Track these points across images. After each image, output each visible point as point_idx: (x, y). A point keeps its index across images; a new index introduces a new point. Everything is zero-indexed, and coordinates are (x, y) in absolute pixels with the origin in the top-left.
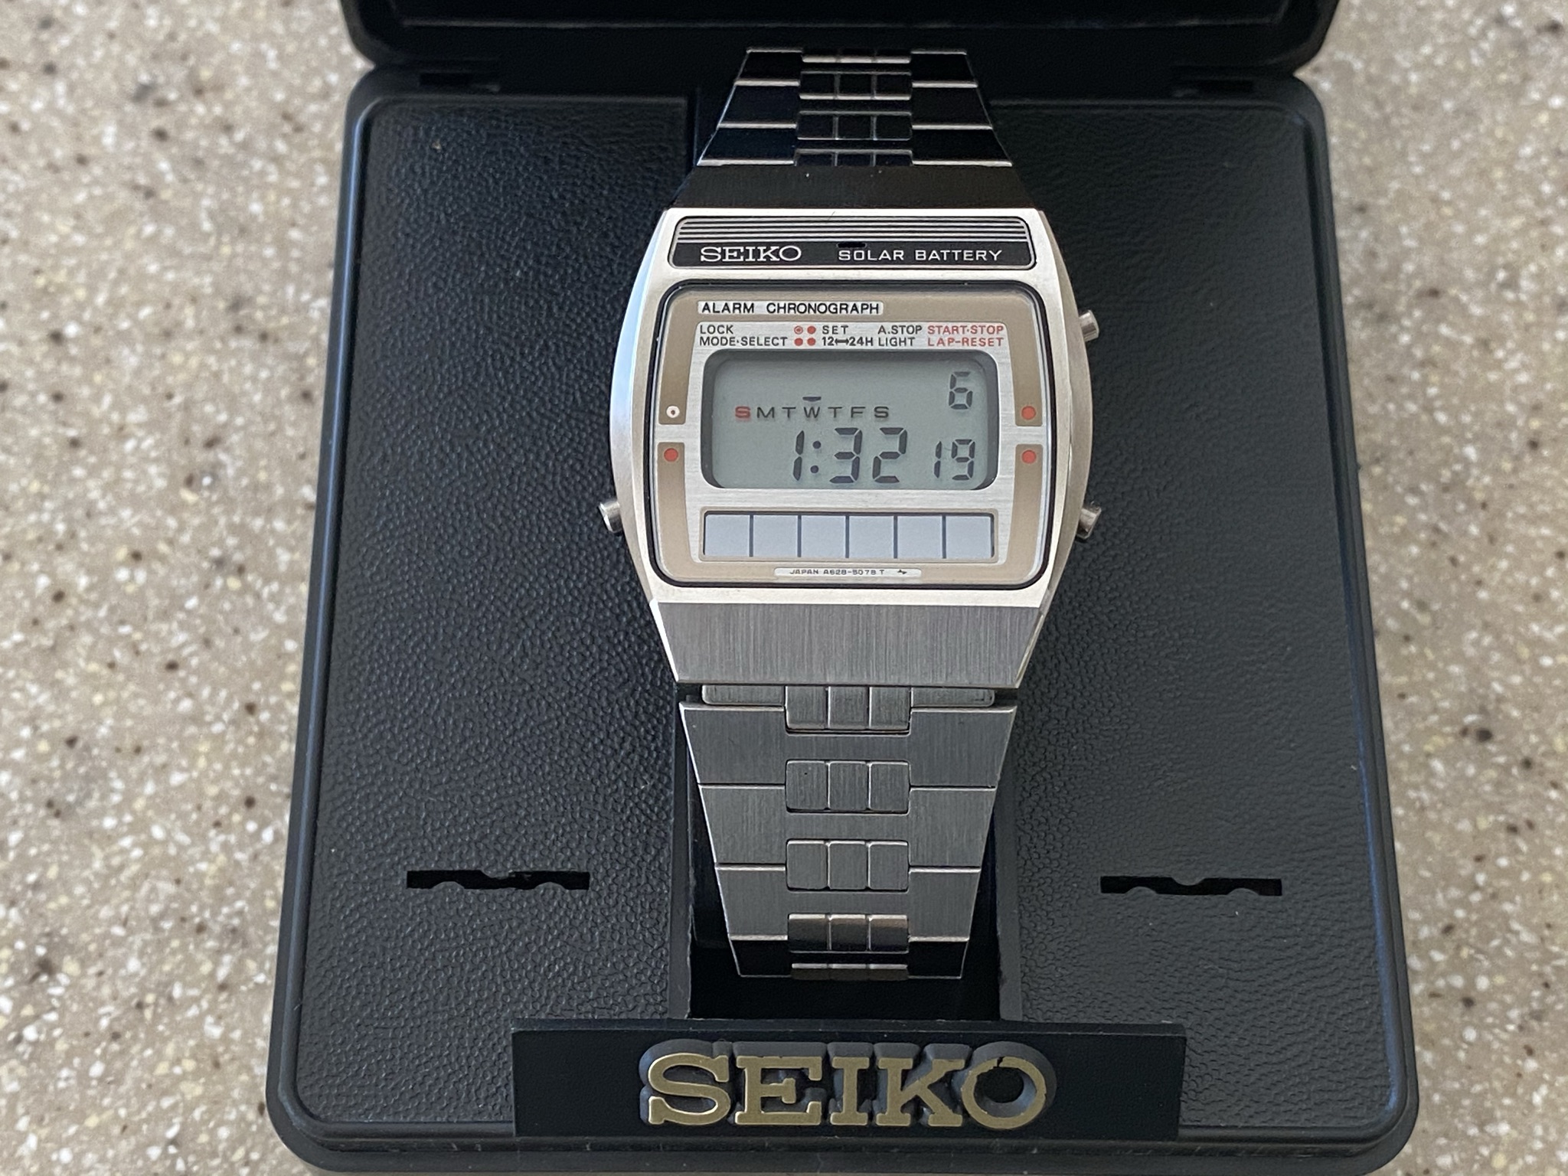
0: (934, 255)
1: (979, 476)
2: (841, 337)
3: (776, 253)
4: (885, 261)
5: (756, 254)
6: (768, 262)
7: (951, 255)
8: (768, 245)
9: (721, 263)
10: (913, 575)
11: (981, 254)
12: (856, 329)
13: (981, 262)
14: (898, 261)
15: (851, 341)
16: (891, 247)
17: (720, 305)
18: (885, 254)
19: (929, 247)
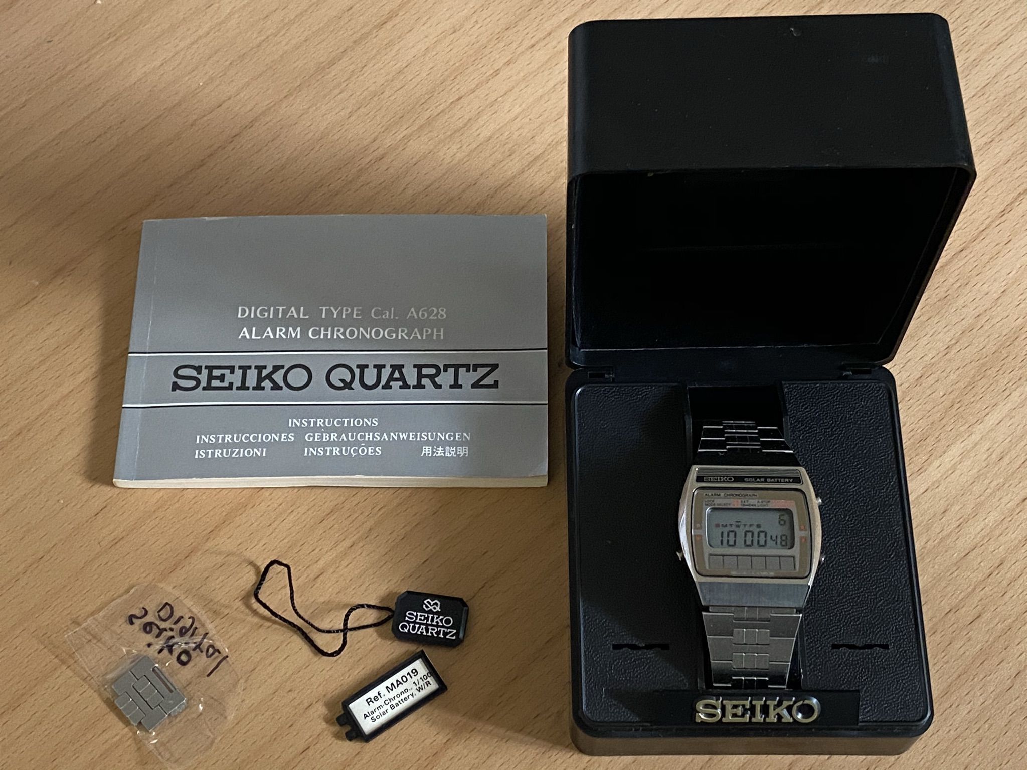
0: (773, 480)
1: (789, 546)
2: (746, 504)
3: (726, 479)
4: (758, 482)
5: (720, 479)
6: (724, 481)
7: (778, 480)
8: (724, 477)
9: (710, 482)
10: (772, 574)
11: (787, 480)
12: (751, 502)
13: (787, 482)
14: (762, 482)
15: (749, 505)
16: (760, 477)
17: (710, 494)
18: (758, 480)
19: (771, 478)
